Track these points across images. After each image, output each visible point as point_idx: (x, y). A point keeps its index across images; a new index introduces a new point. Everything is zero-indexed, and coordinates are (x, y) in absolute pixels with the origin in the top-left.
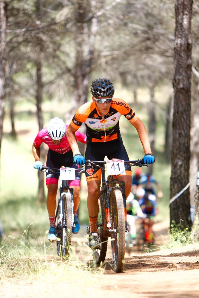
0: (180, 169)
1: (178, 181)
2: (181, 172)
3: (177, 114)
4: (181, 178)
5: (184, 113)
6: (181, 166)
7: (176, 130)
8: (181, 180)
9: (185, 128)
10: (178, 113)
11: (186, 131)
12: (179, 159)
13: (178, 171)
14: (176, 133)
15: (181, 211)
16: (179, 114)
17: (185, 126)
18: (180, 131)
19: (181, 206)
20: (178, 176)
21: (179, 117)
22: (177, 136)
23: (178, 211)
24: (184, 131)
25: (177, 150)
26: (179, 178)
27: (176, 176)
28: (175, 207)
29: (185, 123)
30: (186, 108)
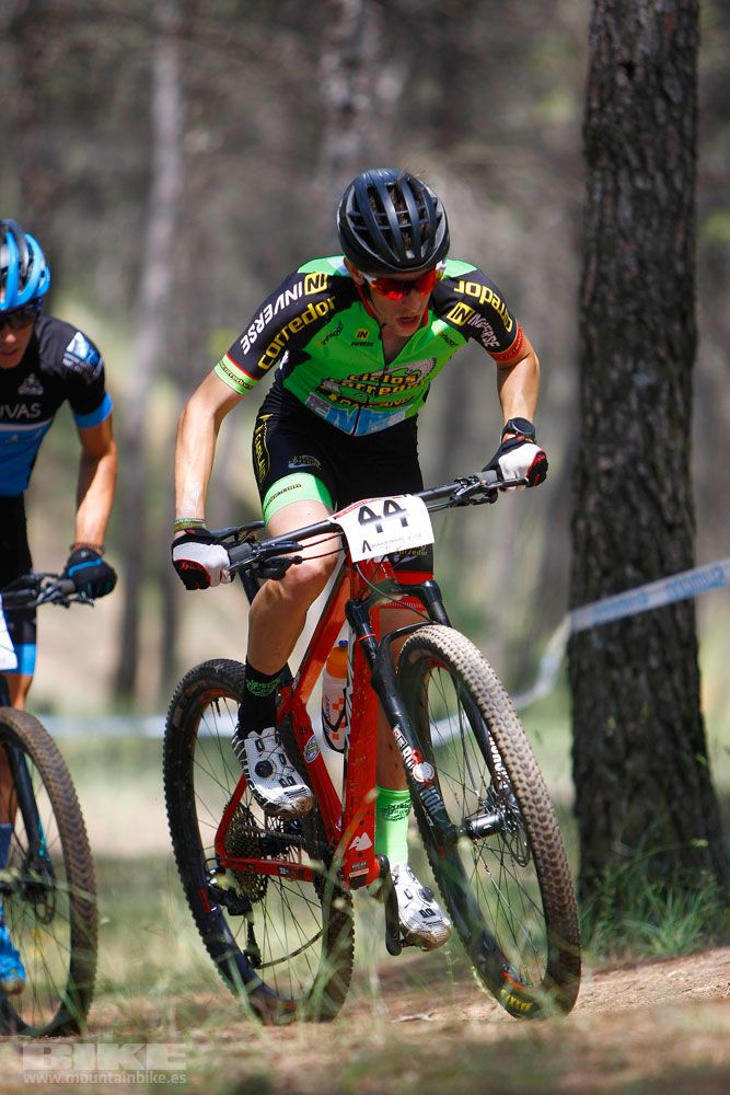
0: (643, 414)
1: (631, 487)
2: (649, 431)
3: (621, 79)
4: (653, 468)
5: (669, 67)
6: (651, 394)
7: (615, 174)
8: (652, 484)
9: (672, 164)
10: (629, 68)
11: (678, 181)
12: (639, 352)
13: (635, 431)
14: (617, 192)
15: (651, 672)
16: (639, 71)
17: (673, 146)
18: (640, 183)
19: (654, 643)
20: (633, 461)
21: (639, 93)
22: (626, 211)
23: (636, 672)
24: (668, 176)
25: (624, 296)
26: (642, 469)
27: (620, 459)
28: (614, 648)
29: (671, 129)
30: (681, 40)
